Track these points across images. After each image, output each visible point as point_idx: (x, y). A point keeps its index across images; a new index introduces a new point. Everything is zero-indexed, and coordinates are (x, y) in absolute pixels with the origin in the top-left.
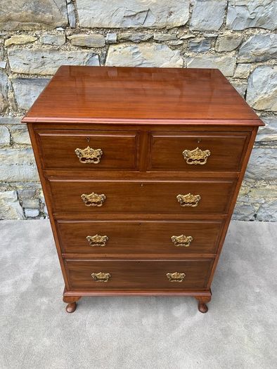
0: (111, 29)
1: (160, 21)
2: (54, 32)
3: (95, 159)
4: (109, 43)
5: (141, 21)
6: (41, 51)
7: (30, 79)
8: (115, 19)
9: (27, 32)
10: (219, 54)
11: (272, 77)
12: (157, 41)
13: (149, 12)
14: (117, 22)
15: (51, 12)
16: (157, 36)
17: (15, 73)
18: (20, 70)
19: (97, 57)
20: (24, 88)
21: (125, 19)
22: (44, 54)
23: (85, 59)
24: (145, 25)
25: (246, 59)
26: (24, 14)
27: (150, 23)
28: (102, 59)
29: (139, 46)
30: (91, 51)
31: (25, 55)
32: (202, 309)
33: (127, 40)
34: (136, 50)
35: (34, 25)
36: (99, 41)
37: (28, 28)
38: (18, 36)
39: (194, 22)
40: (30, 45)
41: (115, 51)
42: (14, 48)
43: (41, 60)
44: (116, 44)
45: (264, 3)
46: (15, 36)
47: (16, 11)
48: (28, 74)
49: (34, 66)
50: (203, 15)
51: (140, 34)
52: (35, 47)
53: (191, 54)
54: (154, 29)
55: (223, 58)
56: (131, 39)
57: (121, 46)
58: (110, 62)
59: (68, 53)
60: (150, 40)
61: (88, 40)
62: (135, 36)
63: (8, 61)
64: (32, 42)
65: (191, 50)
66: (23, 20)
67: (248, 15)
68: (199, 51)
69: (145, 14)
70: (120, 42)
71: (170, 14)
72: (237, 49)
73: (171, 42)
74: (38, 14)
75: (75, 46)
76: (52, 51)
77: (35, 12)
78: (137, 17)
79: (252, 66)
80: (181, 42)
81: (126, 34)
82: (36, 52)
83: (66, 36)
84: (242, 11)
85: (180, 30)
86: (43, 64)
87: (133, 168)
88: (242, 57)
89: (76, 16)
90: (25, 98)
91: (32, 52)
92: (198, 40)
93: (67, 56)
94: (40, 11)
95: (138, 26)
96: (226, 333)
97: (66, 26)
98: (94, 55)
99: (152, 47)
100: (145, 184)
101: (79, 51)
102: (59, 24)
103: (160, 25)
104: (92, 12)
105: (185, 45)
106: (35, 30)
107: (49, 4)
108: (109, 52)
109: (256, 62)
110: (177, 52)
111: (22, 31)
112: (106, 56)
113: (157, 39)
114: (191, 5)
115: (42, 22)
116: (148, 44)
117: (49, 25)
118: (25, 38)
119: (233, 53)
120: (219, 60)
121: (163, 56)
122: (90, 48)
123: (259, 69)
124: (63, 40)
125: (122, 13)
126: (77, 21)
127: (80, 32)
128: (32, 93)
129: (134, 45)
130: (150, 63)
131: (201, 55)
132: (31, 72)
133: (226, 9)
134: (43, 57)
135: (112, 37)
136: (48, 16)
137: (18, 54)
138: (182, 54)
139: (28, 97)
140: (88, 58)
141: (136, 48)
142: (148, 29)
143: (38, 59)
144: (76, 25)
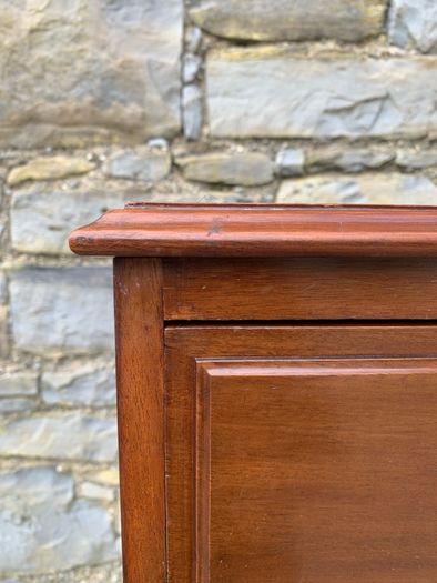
0: (286, 140)
1: (414, 121)
2: (142, 150)
4: (284, 175)
5: (366, 121)
6: (103, 195)
7: (62, 269)
8: (301, 116)
9: (68, 150)
12: (402, 169)
13: (387, 103)
14: (307, 125)
15: (141, 102)
16: (402, 155)
17: (20, 253)
18: (38, 245)
20: (40, 292)
21: (327, 117)
22: (110, 204)
24: (378, 131)
26: (73, 106)
27: (387, 125)
29: (359, 180)
30: (235, 194)
31: (59, 204)
33: (329, 168)
34: (351, 192)
35: (91, 134)
36: (258, 168)
37: (73, 140)
38: (47, 160)
40: (72, 182)
41: (296, 192)
42: (31, 189)
44: (299, 176)
46: (41, 159)
47: (52, 99)
51: (364, 151)
52: (87, 184)
54: (396, 140)
56: (340, 163)
57: (313, 181)
60: (388, 166)
61: (229, 167)
62: (352, 157)
64: (83, 174)
66: (66, 121)
69: (375, 107)
74: (109, 106)
75: (193, 181)
77: (101, 102)
78: (356, 113)
81: (328, 153)
82: (88, 197)
83: (173, 158)
89: (204, 111)
90: (36, 319)
91: (77, 197)
94: (114, 98)
95: (356, 135)
97: (175, 136)
99: (394, 182)
102: (159, 129)
103: (412, 130)
104: (246, 101)
106: (94, 145)
107: (139, 83)
108: (281, 194)
111: (58, 149)
113: (404, 163)
115: (115, 126)
116: (383, 176)
117: (131, 133)
118: (63, 162)
122: (230, 188)
124: (165, 168)
125: (320, 103)
126: (204, 123)
127: (209, 149)
128: (61, 305)
129: (346, 179)
134: (104, 210)
135: (293, 158)
136: (132, 110)
137: (40, 204)
139: (46, 318)
141: (350, 184)
142: (382, 140)
143: (90, 214)
144: (200, 133)
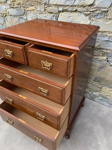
0: (61, 5)
1: (81, 2)
2: (41, 6)
4: (60, 12)
5: (73, 2)
6: (37, 13)
8: (62, 1)
9: (33, 6)
10: (108, 20)
12: (79, 12)
14: (63, 3)
16: (79, 9)
21: (66, 1)
22: (37, 15)
23: (50, 17)
24: (74, 4)
27: (76, 3)
29: (71, 13)
30: (53, 14)
31: (32, 14)
33: (67, 11)
34: (70, 15)
35: (35, 3)
36: (56, 11)
37: (33, 4)
38: (30, 7)
39: (96, 3)
40: (33, 11)
41: (62, 15)
42: (29, 12)
44: (62, 12)
51: (72, 8)
53: (94, 19)
54: (78, 6)
55: (110, 22)
56: (68, 10)
57: (64, 13)
58: (59, 20)
60: (76, 11)
61: (52, 10)
62: (70, 9)
63: (27, 17)
64: (34, 10)
65: (94, 17)
66: (32, 1)
68: (98, 17)
73: (85, 13)
75: (48, 12)
76: (40, 13)
80: (89, 13)
81: (66, 8)
83: (45, 8)
85: (90, 7)
91: (34, 13)
92: (98, 12)
93: (44, 16)
95: (71, 5)
97: (45, 4)
98: (54, 16)
99: (77, 14)
101: (49, 14)
102: (43, 3)
103: (80, 4)
105: (91, 14)
106: (36, 5)
108: (60, 15)
110: (87, 17)
111: (31, 5)
112: (58, 17)
113: (79, 11)
115: (38, 2)
116: (75, 13)
117: (40, 3)
118: (32, 8)
120: (108, 23)
121: (81, 19)
124: (44, 10)
126: (49, 2)
127: (50, 6)
129: (69, 13)
130: (75, 22)
131: (99, 20)
135: (61, 9)
137: (30, 14)
138: (90, 19)
140: (52, 17)
141: (70, 14)
142: (76, 6)
143: (35, 16)
144: (49, 4)
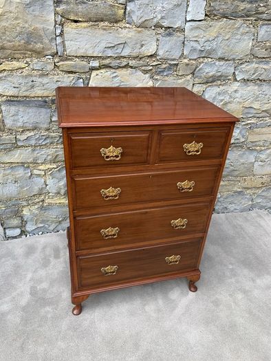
0: (93, 57)
1: (135, 51)
2: (44, 59)
3: (117, 156)
4: (93, 69)
5: (119, 51)
6: (31, 76)
7: (19, 101)
8: (97, 49)
9: (18, 60)
10: (180, 77)
11: (219, 94)
12: (131, 67)
13: (126, 45)
14: (99, 52)
15: (42, 43)
16: (132, 63)
17: (4, 96)
18: (10, 93)
19: (81, 80)
20: (13, 109)
21: (106, 49)
22: (34, 79)
23: (71, 82)
24: (123, 54)
25: (200, 81)
26: (17, 44)
27: (126, 52)
28: (86, 82)
29: (117, 71)
30: (77, 75)
31: (16, 79)
32: (192, 289)
33: (107, 67)
34: (115, 75)
35: (25, 54)
36: (84, 67)
37: (19, 56)
38: (10, 63)
39: (161, 53)
40: (20, 71)
41: (97, 75)
42: (5, 73)
43: (31, 83)
44: (98, 69)
45: (210, 39)
46: (7, 62)
47: (9, 41)
48: (17, 97)
49: (24, 89)
50: (167, 47)
51: (118, 61)
52: (25, 72)
53: (158, 77)
54: (129, 57)
55: (183, 80)
56: (111, 65)
57: (103, 71)
58: (92, 84)
59: (56, 78)
60: (127, 66)
61: (74, 66)
62: (115, 63)
64: (23, 68)
65: (158, 74)
66: (15, 49)
67: (199, 48)
68: (165, 74)
69: (122, 46)
70: (101, 68)
71: (142, 46)
72: (193, 73)
73: (143, 68)
74: (30, 44)
75: (62, 71)
76: (42, 75)
77: (28, 43)
78: (116, 48)
79: (205, 86)
80: (151, 67)
81: (107, 62)
82: (26, 77)
83: (55, 63)
84: (195, 45)
85: (150, 59)
86: (32, 87)
87: (146, 162)
88: (197, 79)
89: (64, 46)
90: (12, 118)
91: (23, 77)
92: (164, 66)
93: (55, 80)
94: (32, 41)
95: (116, 55)
96: (217, 303)
97: (54, 55)
98: (79, 78)
99: (129, 71)
100: (153, 176)
101: (66, 76)
102: (49, 52)
103: (134, 54)
104: (78, 43)
105: (154, 70)
106: (26, 57)
107: (40, 36)
108: (92, 76)
109: (207, 83)
110: (147, 75)
111: (14, 58)
112: (90, 79)
113: (132, 65)
114: (158, 40)
115: (33, 51)
116: (125, 69)
117: (39, 54)
118: (16, 64)
119: (191, 76)
120: (180, 81)
121: (137, 79)
122: (75, 73)
123: (210, 88)
124: (52, 66)
125: (103, 45)
126: (65, 50)
127: (67, 59)
128: (20, 113)
129: (114, 71)
131: (166, 78)
132: (20, 95)
133: (183, 43)
134: (33, 81)
135: (95, 64)
136: (39, 46)
137: (9, 79)
138: (152, 77)
139: (16, 118)
140: (74, 82)
142: (124, 57)
143: (27, 83)
144: (63, 54)
